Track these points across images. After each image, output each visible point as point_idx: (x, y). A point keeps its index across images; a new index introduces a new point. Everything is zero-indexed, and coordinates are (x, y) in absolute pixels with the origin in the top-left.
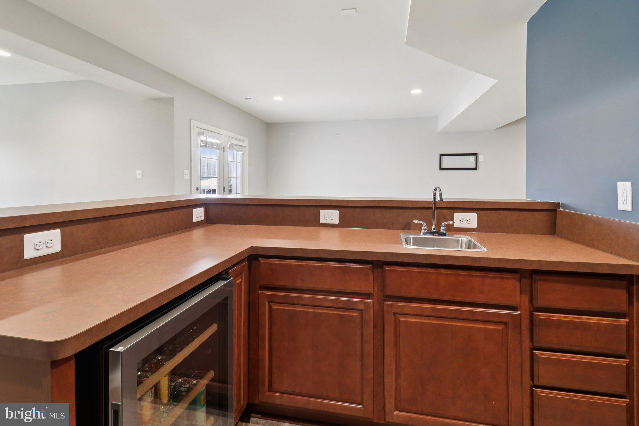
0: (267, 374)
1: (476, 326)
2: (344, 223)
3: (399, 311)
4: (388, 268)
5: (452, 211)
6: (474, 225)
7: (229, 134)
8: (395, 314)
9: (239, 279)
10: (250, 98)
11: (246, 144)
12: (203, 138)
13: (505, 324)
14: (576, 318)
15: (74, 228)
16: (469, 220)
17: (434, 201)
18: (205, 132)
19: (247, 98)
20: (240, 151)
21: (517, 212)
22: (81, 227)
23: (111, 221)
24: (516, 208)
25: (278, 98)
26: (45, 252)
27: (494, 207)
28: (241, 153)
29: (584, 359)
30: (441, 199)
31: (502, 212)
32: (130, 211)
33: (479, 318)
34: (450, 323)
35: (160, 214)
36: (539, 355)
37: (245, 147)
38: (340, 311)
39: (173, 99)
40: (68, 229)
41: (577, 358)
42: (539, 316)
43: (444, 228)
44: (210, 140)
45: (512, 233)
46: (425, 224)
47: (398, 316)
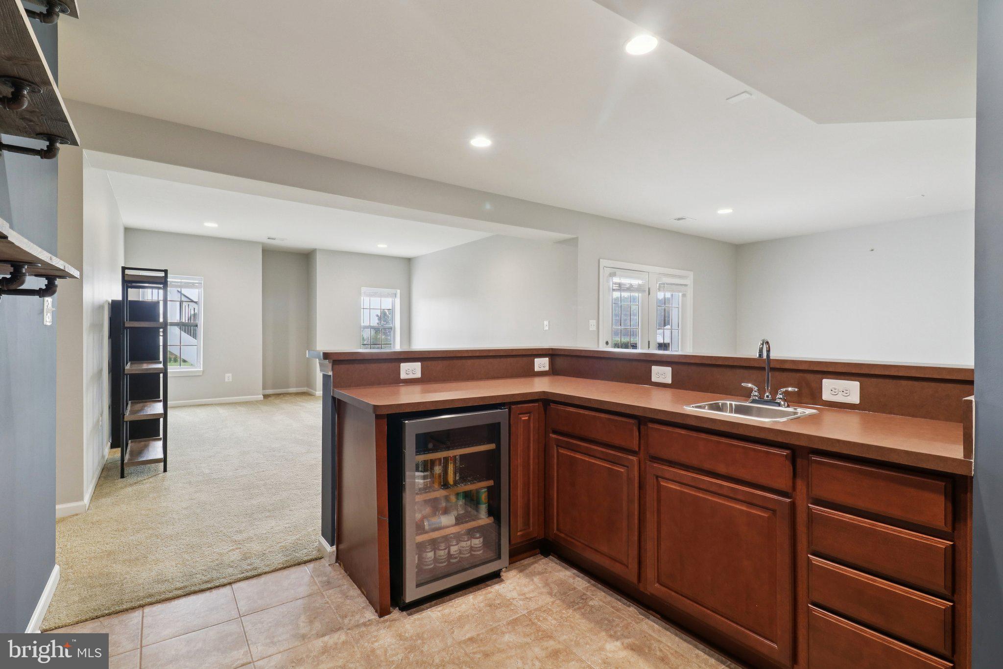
0: (555, 514)
1: (738, 507)
2: (677, 384)
3: (660, 474)
4: (650, 425)
5: (819, 376)
6: (855, 399)
7: (658, 269)
8: (657, 477)
9: (527, 417)
10: (682, 219)
11: (689, 281)
12: (616, 280)
13: (774, 511)
14: (866, 523)
15: (429, 363)
16: (845, 391)
17: (768, 359)
18: (618, 272)
19: (679, 219)
20: (679, 291)
21: (933, 384)
22: (434, 363)
23: (454, 361)
24: (927, 376)
25: (725, 211)
26: (411, 376)
27: (887, 373)
28: (680, 294)
29: (878, 583)
30: (768, 356)
31: (904, 383)
32: (470, 355)
33: (741, 497)
34: (710, 498)
35: (498, 360)
36: (814, 561)
37: (686, 285)
38: (609, 465)
39: (577, 238)
40: (425, 363)
41: (867, 578)
42: (815, 510)
43: (781, 396)
44: (626, 281)
45: (925, 417)
46: (756, 389)
47: (660, 479)
